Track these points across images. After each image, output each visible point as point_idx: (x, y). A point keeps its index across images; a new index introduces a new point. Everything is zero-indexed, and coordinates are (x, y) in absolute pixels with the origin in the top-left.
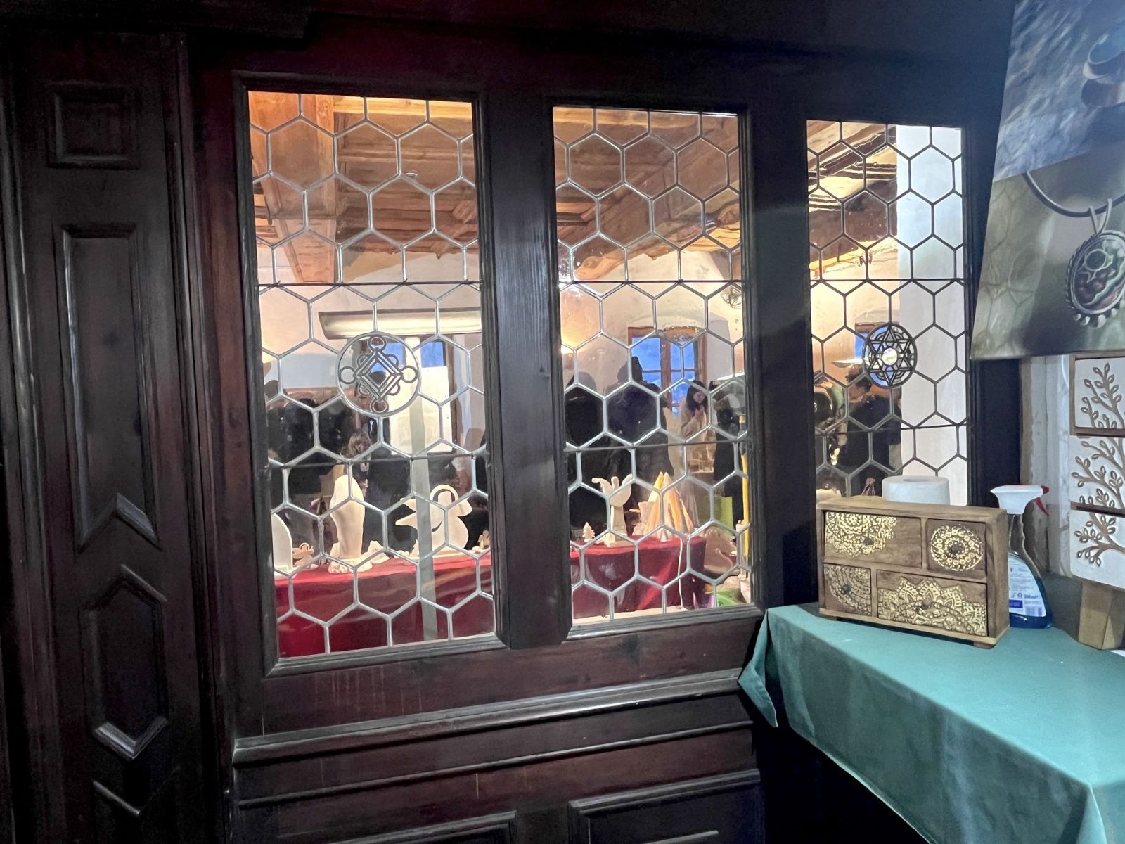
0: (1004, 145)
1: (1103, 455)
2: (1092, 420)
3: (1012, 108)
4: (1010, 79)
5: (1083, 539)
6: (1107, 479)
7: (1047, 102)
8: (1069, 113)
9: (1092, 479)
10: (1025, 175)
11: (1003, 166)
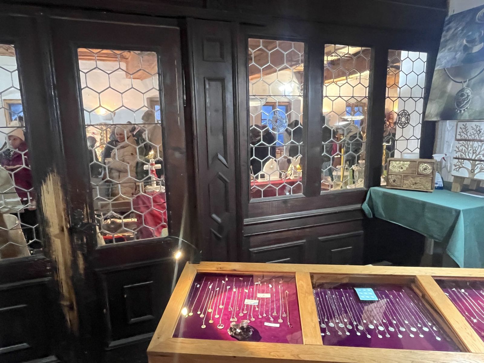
0: (439, 59)
1: (463, 146)
2: (461, 137)
3: (442, 48)
4: (442, 40)
5: (455, 166)
6: (463, 151)
7: (453, 48)
8: (458, 53)
9: (459, 151)
10: (444, 69)
11: (438, 66)
